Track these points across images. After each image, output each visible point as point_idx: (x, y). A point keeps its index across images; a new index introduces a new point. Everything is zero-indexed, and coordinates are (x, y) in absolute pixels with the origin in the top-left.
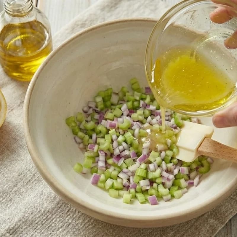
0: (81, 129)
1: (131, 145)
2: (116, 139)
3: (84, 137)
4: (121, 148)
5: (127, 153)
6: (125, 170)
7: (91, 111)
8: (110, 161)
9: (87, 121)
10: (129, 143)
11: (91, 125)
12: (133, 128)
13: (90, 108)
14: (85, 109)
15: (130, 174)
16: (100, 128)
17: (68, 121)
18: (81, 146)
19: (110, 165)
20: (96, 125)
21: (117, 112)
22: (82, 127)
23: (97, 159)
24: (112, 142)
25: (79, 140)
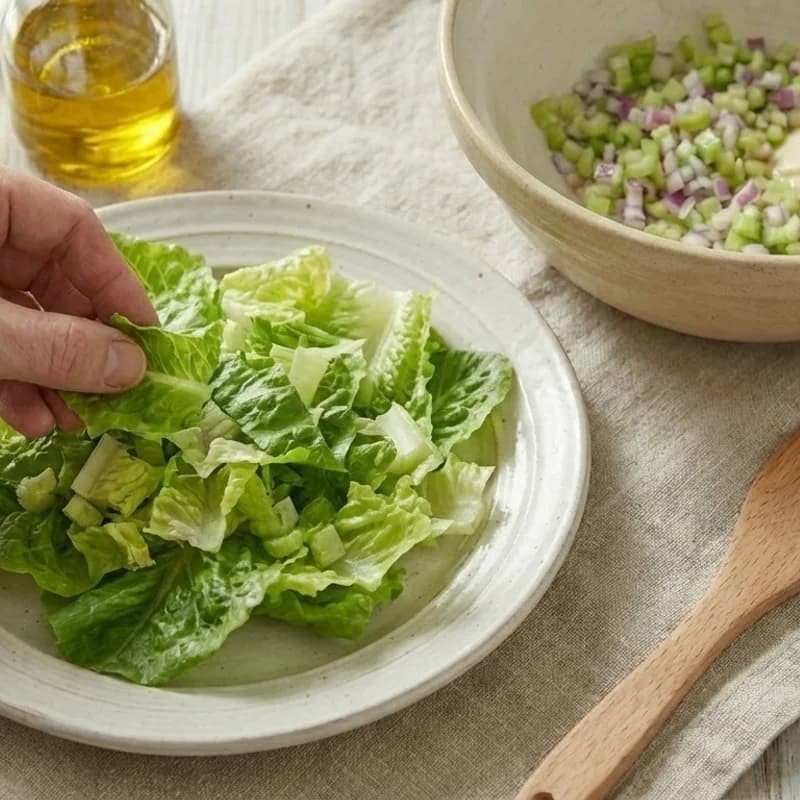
0: (571, 138)
1: (713, 167)
2: (674, 149)
3: (580, 156)
4: (687, 171)
5: (704, 182)
6: (698, 226)
7: (597, 93)
8: (658, 208)
9: (587, 118)
10: (708, 161)
11: (598, 124)
12: (719, 125)
13: (593, 85)
14: (582, 88)
15: (713, 235)
16: (625, 128)
17: (537, 112)
18: (572, 177)
19: (656, 219)
20: (612, 128)
21: (672, 89)
22: (573, 130)
23: (619, 202)
24: (662, 158)
25: (565, 165)
